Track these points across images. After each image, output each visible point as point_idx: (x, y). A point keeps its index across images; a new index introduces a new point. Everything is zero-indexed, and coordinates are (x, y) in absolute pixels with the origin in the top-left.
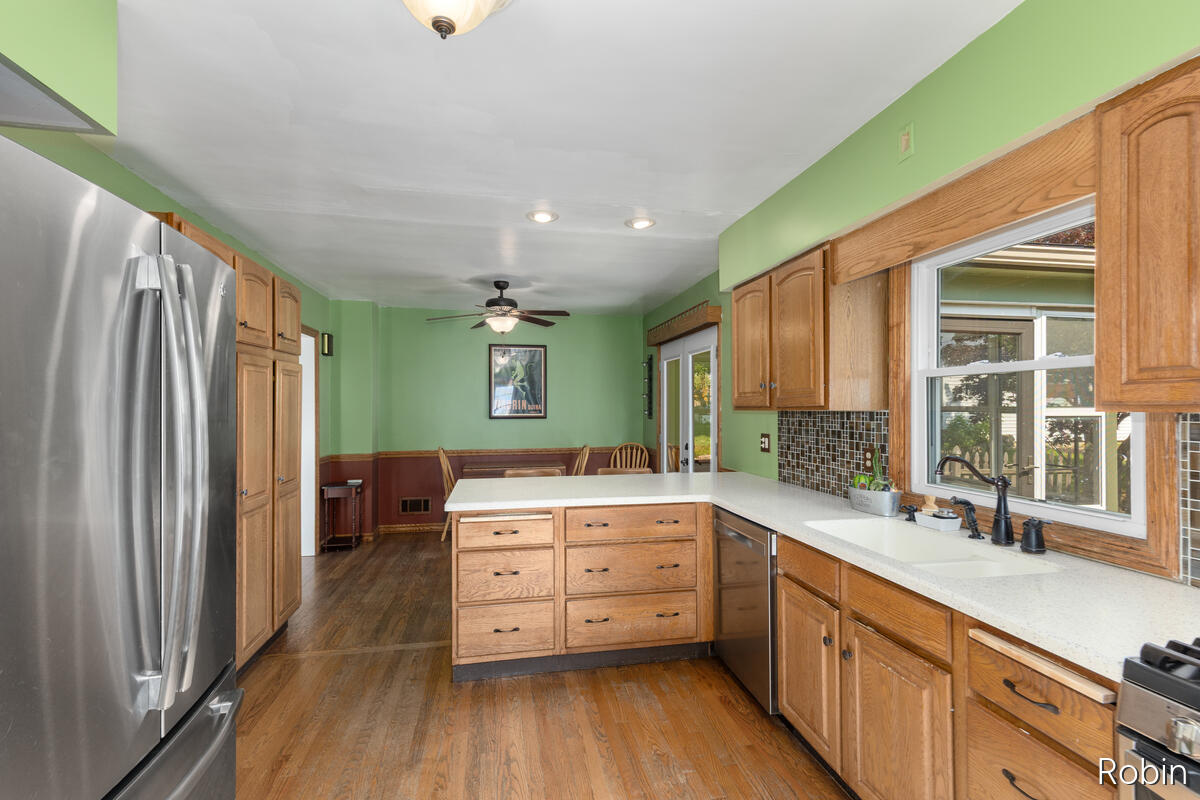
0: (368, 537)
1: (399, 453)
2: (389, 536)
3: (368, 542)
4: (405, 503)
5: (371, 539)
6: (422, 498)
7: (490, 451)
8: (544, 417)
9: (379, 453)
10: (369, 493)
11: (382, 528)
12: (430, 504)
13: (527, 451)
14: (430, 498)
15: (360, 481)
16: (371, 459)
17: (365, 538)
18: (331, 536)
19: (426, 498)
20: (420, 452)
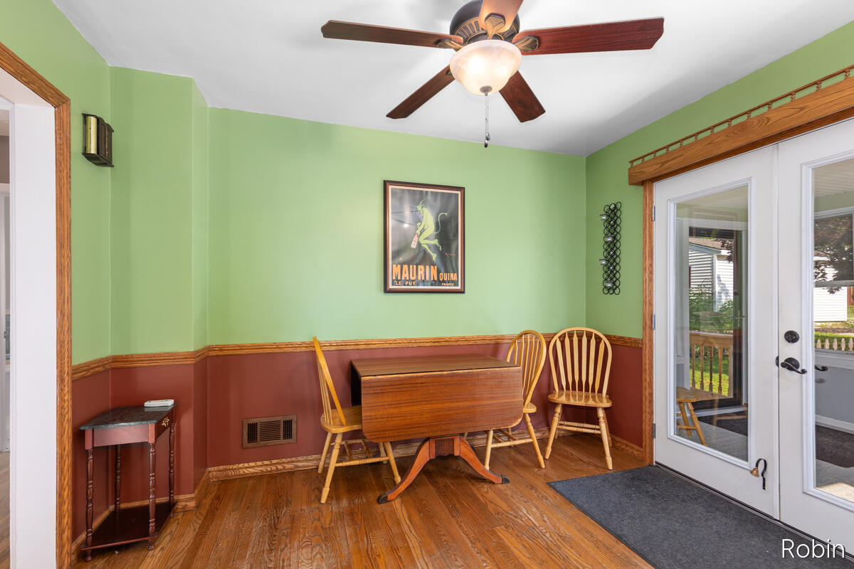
0: (186, 500)
1: (241, 347)
2: (225, 483)
3: (185, 511)
4: (252, 428)
5: (192, 504)
6: (281, 419)
7: (386, 341)
8: (462, 292)
9: (210, 349)
10: (187, 422)
11: (214, 471)
12: (294, 426)
13: (437, 340)
14: (294, 418)
15: (170, 403)
16: (191, 361)
17: (180, 505)
18: (112, 508)
19: (288, 418)
20: (278, 346)
